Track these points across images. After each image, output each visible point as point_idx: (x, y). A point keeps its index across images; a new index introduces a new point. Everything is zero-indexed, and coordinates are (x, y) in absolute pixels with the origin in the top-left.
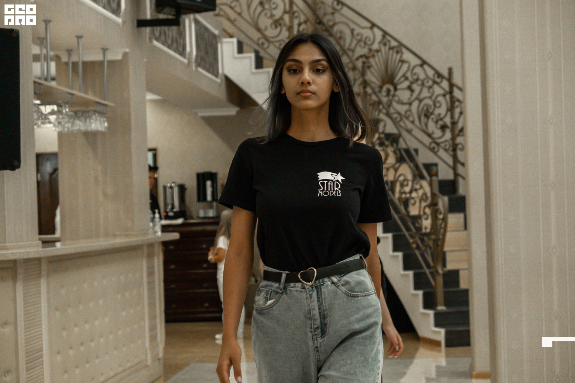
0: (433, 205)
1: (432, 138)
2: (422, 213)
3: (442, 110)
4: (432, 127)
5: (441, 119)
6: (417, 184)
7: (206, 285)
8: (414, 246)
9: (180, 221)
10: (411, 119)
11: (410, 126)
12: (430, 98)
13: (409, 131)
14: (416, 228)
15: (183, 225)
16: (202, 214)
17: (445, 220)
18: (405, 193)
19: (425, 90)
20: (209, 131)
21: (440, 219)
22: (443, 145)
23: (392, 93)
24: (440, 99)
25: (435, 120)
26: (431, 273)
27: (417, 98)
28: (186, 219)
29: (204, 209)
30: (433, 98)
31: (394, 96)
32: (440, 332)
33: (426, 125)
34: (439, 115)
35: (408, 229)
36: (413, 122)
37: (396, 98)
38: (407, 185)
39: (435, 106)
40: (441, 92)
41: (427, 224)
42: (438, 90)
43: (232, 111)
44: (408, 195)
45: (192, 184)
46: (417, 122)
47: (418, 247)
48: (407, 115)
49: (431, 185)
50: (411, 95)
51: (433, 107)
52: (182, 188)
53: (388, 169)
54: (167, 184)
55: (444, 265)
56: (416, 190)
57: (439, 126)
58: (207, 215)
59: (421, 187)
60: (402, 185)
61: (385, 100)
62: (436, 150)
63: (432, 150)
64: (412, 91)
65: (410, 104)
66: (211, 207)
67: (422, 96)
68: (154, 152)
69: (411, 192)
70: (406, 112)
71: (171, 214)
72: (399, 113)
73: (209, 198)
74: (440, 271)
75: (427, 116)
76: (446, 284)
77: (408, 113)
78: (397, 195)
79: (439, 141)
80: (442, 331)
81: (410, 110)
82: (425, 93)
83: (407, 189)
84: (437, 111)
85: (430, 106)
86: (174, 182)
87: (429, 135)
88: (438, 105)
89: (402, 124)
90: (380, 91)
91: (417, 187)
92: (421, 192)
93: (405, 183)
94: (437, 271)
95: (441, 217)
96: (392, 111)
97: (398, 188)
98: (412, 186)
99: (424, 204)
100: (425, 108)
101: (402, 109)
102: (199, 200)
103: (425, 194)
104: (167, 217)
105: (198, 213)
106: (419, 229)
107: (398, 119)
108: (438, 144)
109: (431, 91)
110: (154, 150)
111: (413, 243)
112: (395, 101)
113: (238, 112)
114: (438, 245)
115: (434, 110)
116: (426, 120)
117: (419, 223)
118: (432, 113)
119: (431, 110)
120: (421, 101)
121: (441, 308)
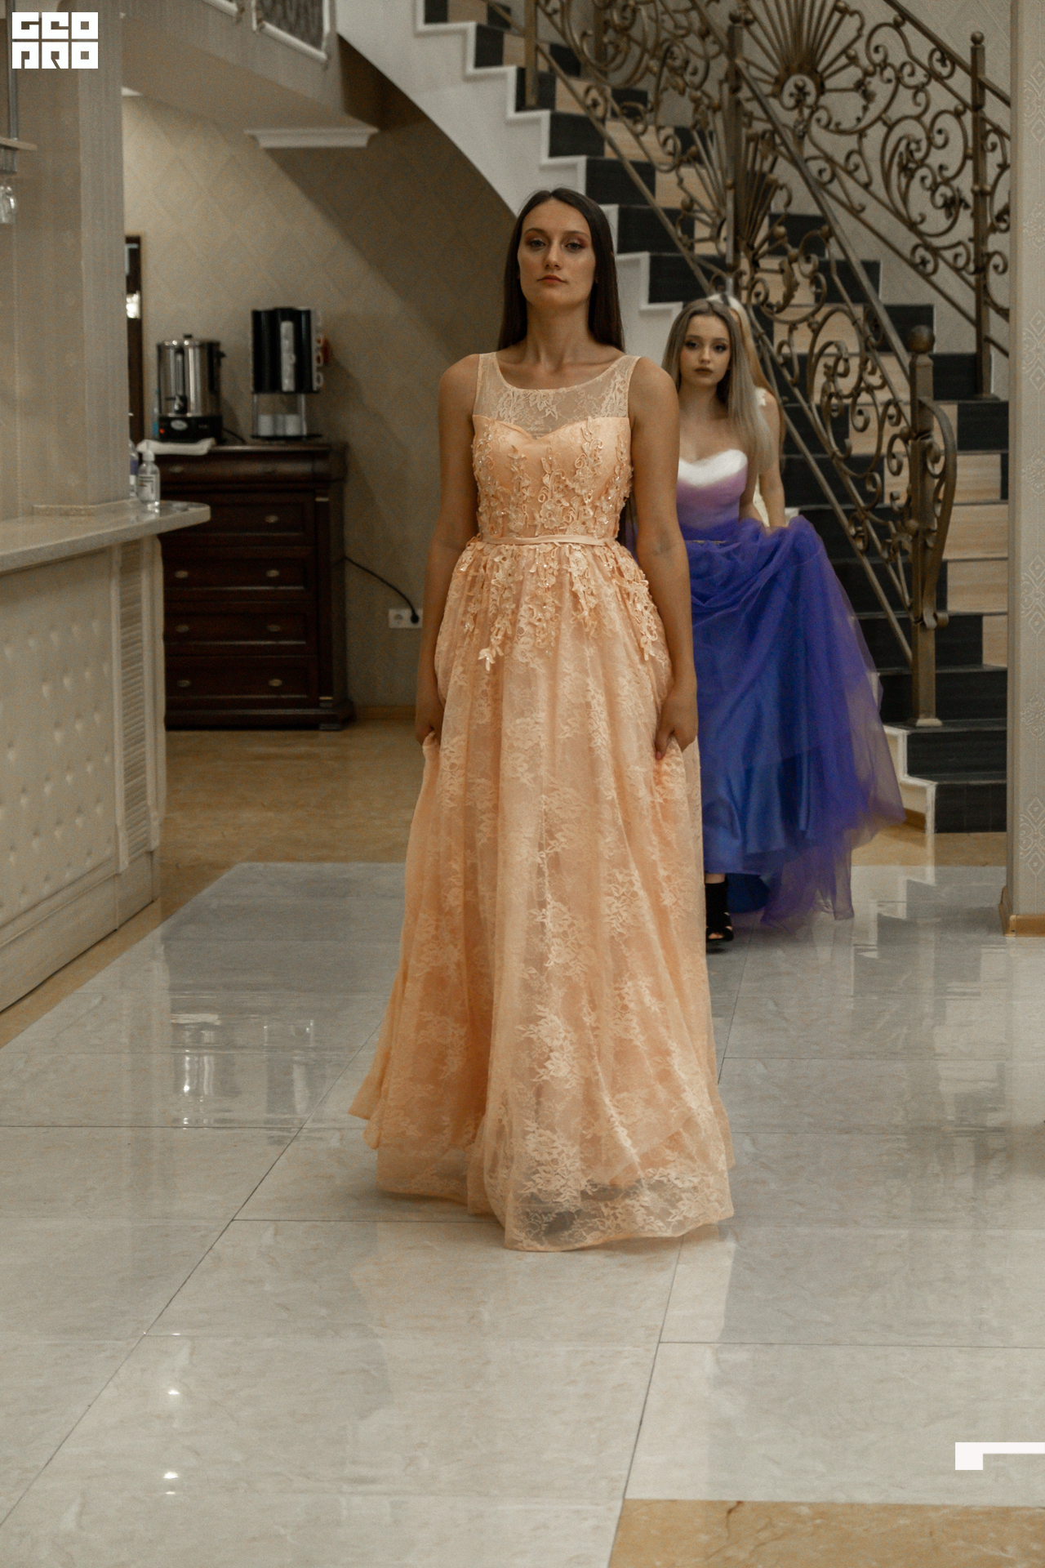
0: (918, 433)
1: (920, 234)
2: (884, 450)
3: (951, 156)
4: (920, 201)
5: (947, 182)
6: (873, 373)
7: (274, 628)
8: (860, 545)
9: (203, 447)
10: (862, 175)
11: (858, 196)
12: (918, 118)
13: (856, 212)
14: (866, 496)
15: (211, 456)
16: (265, 427)
17: (948, 477)
18: (838, 395)
19: (905, 95)
20: (290, 190)
21: (935, 476)
22: (948, 255)
23: (810, 100)
24: (947, 122)
25: (928, 182)
26: (904, 623)
27: (879, 118)
28: (220, 441)
29: (274, 413)
30: (927, 119)
31: (815, 108)
32: (923, 790)
33: (905, 198)
34: (942, 168)
35: (844, 497)
36: (866, 186)
37: (822, 114)
38: (845, 374)
39: (930, 141)
40: (948, 102)
41: (896, 486)
42: (939, 97)
43: (357, 136)
44: (848, 401)
45: (238, 341)
46: (878, 186)
47: (870, 550)
48: (851, 167)
49: (912, 379)
50: (865, 109)
51: (924, 145)
52: (212, 353)
53: (793, 327)
54: (171, 341)
55: (941, 604)
56: (870, 389)
57: (939, 201)
58: (280, 432)
59: (885, 383)
60: (832, 373)
61: (788, 118)
62: (930, 267)
63: (919, 267)
64: (868, 96)
65: (861, 134)
66: (293, 409)
67: (894, 114)
68: (134, 246)
69: (856, 393)
70: (848, 157)
71: (179, 425)
72: (829, 159)
73: (287, 383)
74: (930, 621)
75: (907, 171)
76: (945, 654)
77: (855, 159)
78: (817, 398)
79: (937, 242)
80: (930, 787)
81: (860, 152)
82: (905, 104)
83: (846, 385)
84: (935, 158)
85: (918, 142)
86: (188, 337)
87: (912, 226)
88: (939, 139)
89: (835, 187)
90: (777, 95)
91: (875, 380)
92: (883, 396)
93: (841, 368)
94: (921, 620)
95: (937, 469)
96: (809, 150)
97: (820, 380)
98: (861, 379)
99: (890, 430)
100: (902, 147)
101: (839, 146)
102: (259, 387)
103: (894, 402)
104: (167, 435)
105: (255, 423)
106: (874, 498)
107: (826, 176)
108: (935, 252)
109: (921, 97)
110: (134, 240)
111: (857, 536)
112: (819, 120)
113: (372, 138)
114: (925, 546)
115: (927, 155)
116: (904, 181)
117: (875, 484)
118: (922, 163)
119: (918, 156)
120: (891, 128)
121: (929, 722)
